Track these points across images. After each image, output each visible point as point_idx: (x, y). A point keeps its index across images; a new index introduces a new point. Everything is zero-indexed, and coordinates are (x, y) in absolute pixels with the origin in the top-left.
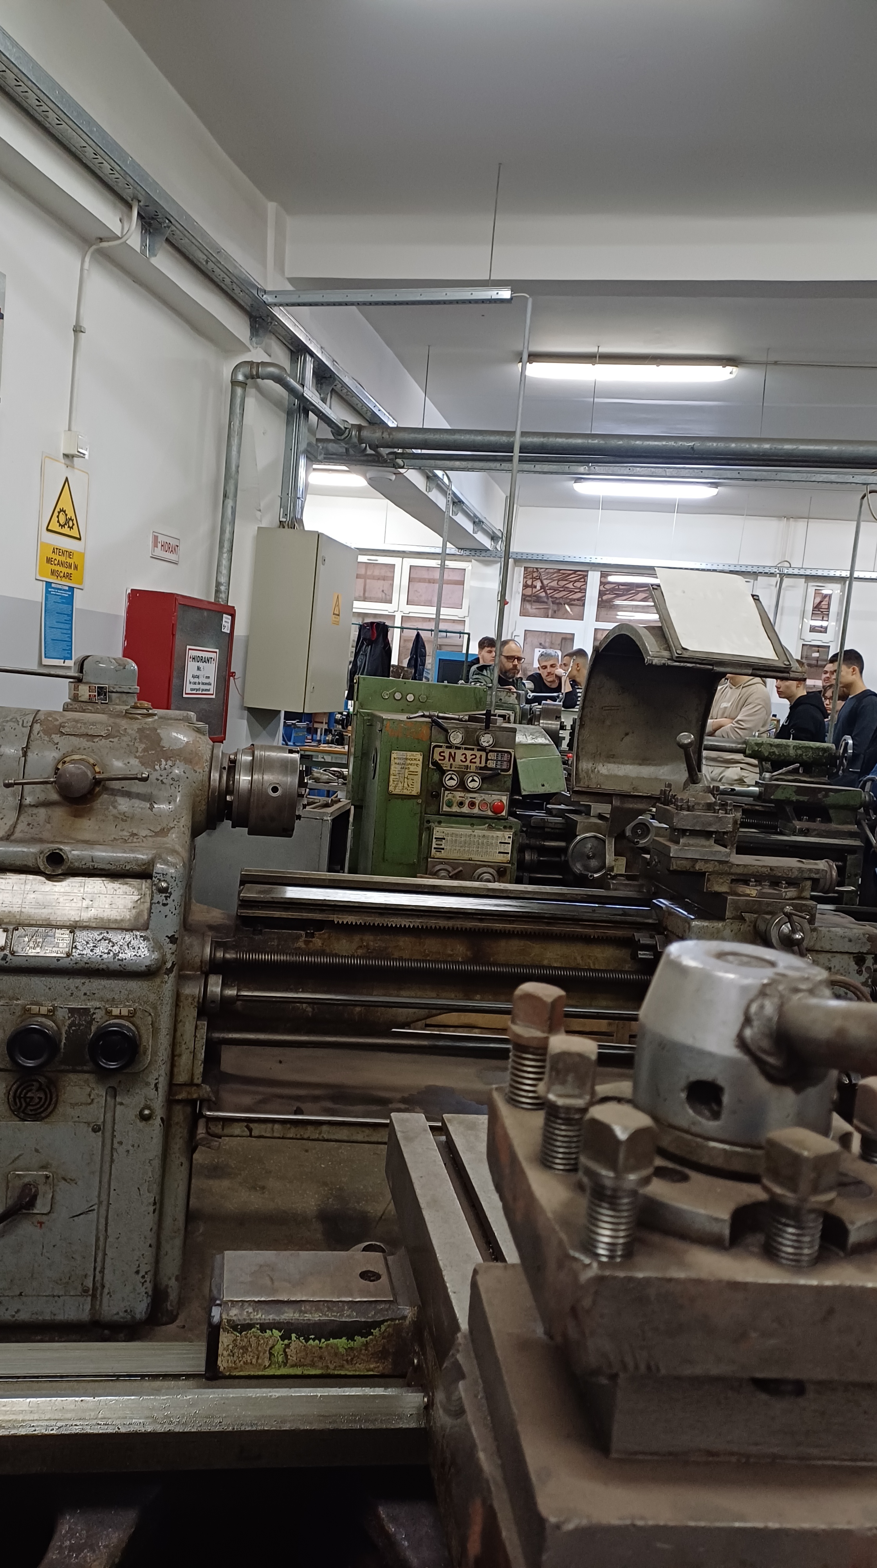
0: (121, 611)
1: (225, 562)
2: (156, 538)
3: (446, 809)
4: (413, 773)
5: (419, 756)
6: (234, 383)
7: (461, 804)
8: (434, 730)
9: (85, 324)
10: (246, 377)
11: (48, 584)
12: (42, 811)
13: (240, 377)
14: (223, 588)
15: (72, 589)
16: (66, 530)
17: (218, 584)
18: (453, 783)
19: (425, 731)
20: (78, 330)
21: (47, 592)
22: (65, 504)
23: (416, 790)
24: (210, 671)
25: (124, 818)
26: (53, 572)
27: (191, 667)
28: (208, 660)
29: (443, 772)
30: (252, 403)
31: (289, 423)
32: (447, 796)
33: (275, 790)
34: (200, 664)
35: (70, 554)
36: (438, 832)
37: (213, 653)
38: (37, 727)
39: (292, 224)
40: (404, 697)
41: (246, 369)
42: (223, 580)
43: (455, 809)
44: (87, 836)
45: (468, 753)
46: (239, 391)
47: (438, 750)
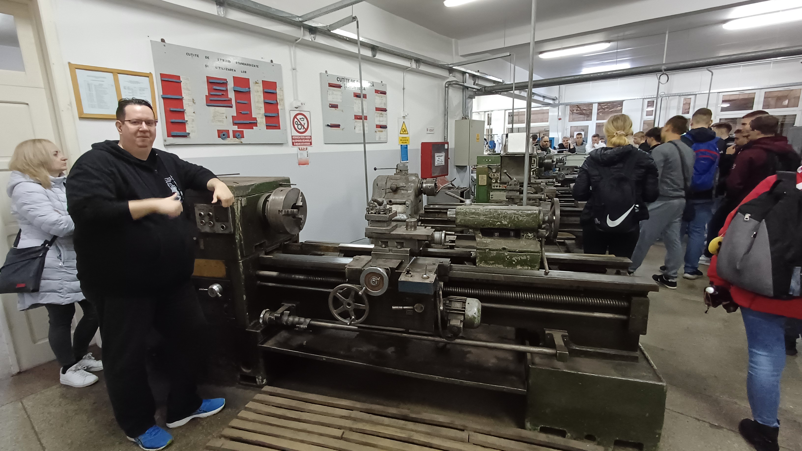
0: (420, 147)
1: (446, 131)
2: (427, 129)
3: (493, 188)
4: (485, 180)
5: (486, 176)
6: (446, 87)
7: (497, 186)
8: (489, 169)
9: (405, 87)
10: (448, 85)
11: (401, 145)
12: (389, 193)
13: (447, 86)
14: (446, 137)
15: (407, 145)
16: (405, 133)
17: (445, 137)
18: (494, 182)
19: (487, 170)
20: (404, 89)
21: (401, 147)
22: (404, 127)
23: (485, 184)
24: (443, 158)
25: (403, 194)
26: (402, 142)
27: (437, 158)
28: (441, 156)
29: (492, 179)
30: (451, 91)
31: (463, 91)
32: (493, 185)
33: (430, 187)
34: (439, 157)
35: (406, 138)
36: (491, 193)
37: (443, 154)
38: (388, 179)
39: (459, 42)
40: (488, 160)
41: (448, 83)
42: (446, 135)
43: (496, 188)
44: (396, 198)
45: (498, 174)
46: (447, 89)
47: (490, 174)
